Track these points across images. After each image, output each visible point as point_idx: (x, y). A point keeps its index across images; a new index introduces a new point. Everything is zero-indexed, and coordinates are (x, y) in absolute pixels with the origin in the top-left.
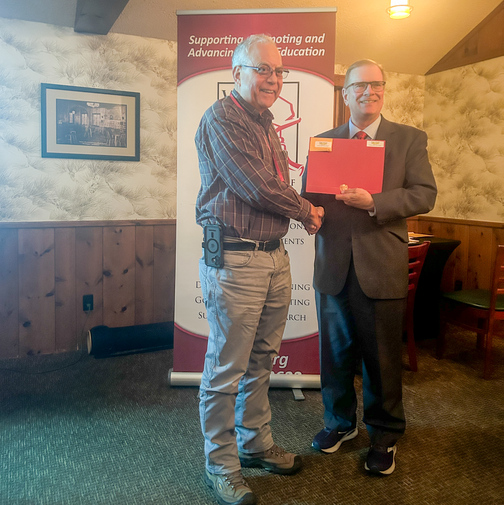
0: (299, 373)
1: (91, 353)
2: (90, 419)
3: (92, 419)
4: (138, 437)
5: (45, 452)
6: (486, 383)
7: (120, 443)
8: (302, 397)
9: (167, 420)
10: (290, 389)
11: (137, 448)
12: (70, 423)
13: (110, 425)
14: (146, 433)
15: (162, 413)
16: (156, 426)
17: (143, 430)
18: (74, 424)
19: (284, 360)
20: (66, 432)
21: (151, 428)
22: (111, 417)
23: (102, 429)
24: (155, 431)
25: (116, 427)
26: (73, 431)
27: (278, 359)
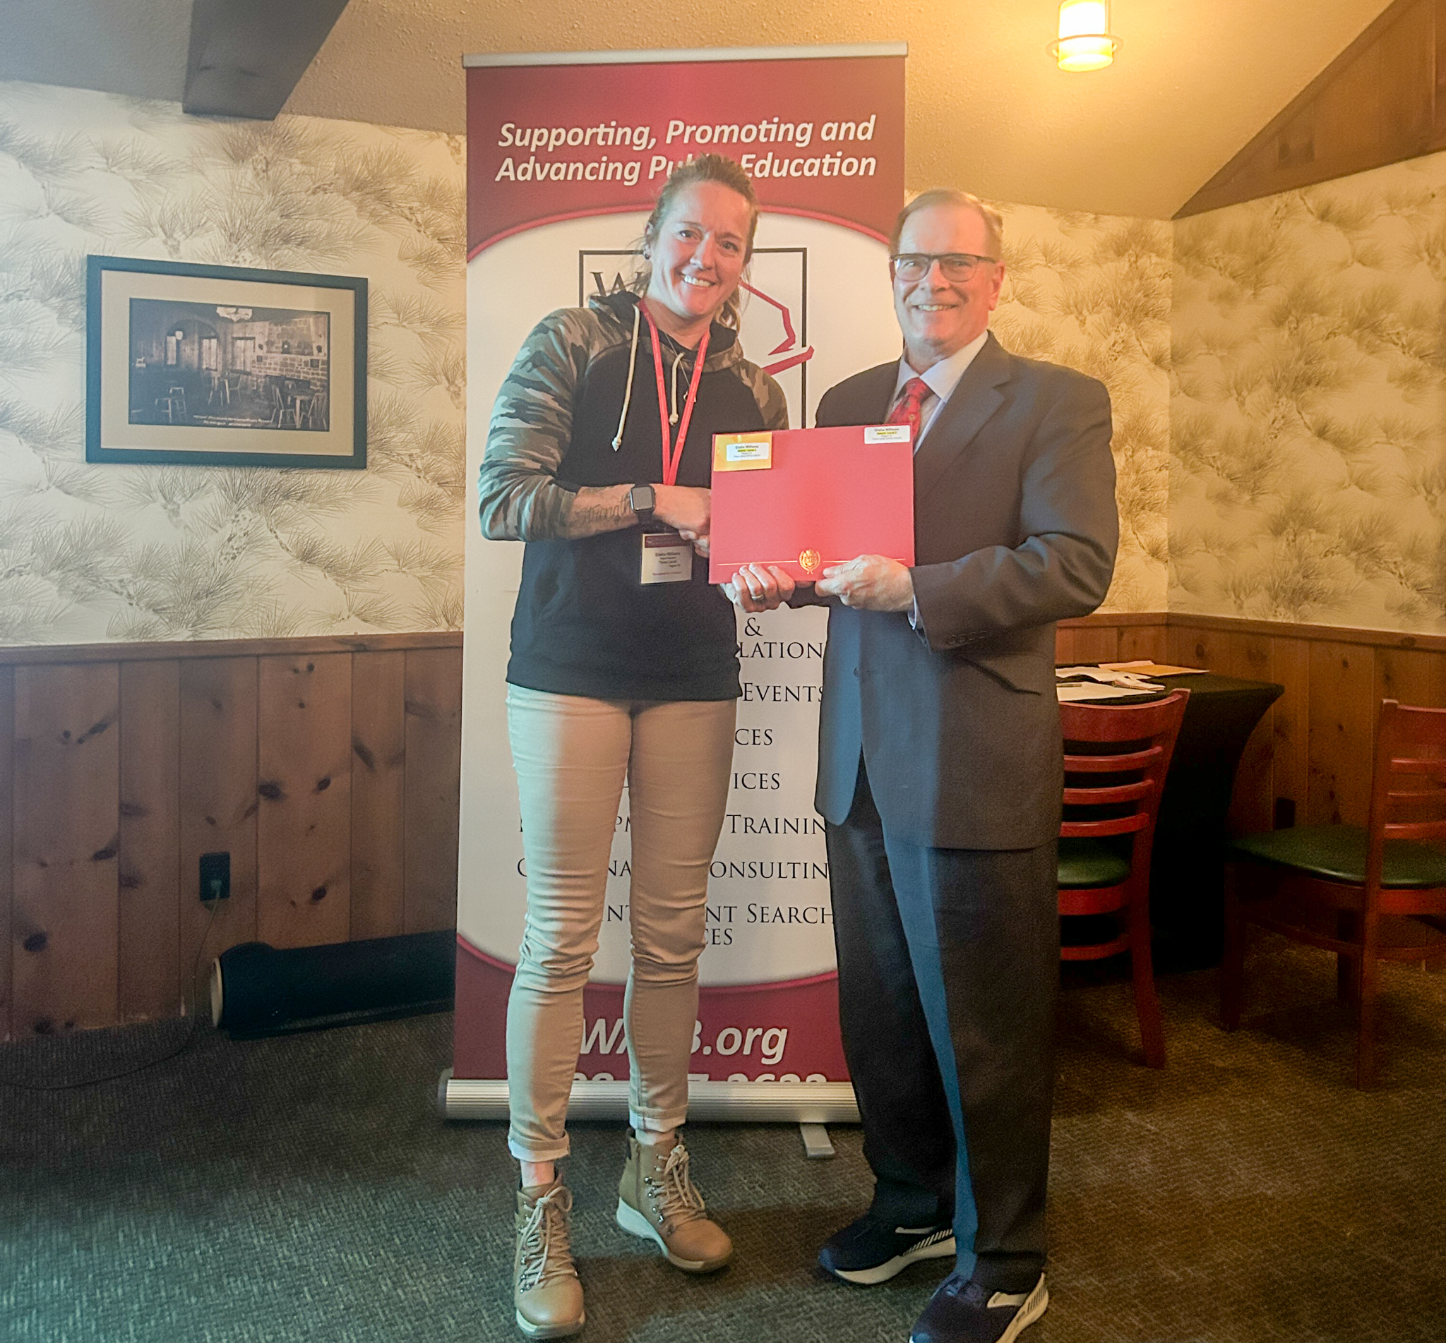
0: (820, 1078)
1: (222, 1024)
2: (207, 1224)
3: (212, 1224)
4: (342, 1277)
5: (71, 1324)
6: (1361, 1102)
7: (290, 1295)
8: (826, 1149)
9: (433, 1225)
10: (795, 1126)
11: (338, 1309)
12: (147, 1236)
13: (265, 1239)
14: (366, 1264)
15: (417, 1203)
16: (397, 1241)
17: (358, 1253)
18: (158, 1241)
19: (773, 1042)
20: (134, 1263)
21: (383, 1248)
22: (268, 1216)
23: (240, 1254)
24: (395, 1257)
25: (281, 1247)
26: (154, 1258)
27: (758, 1040)
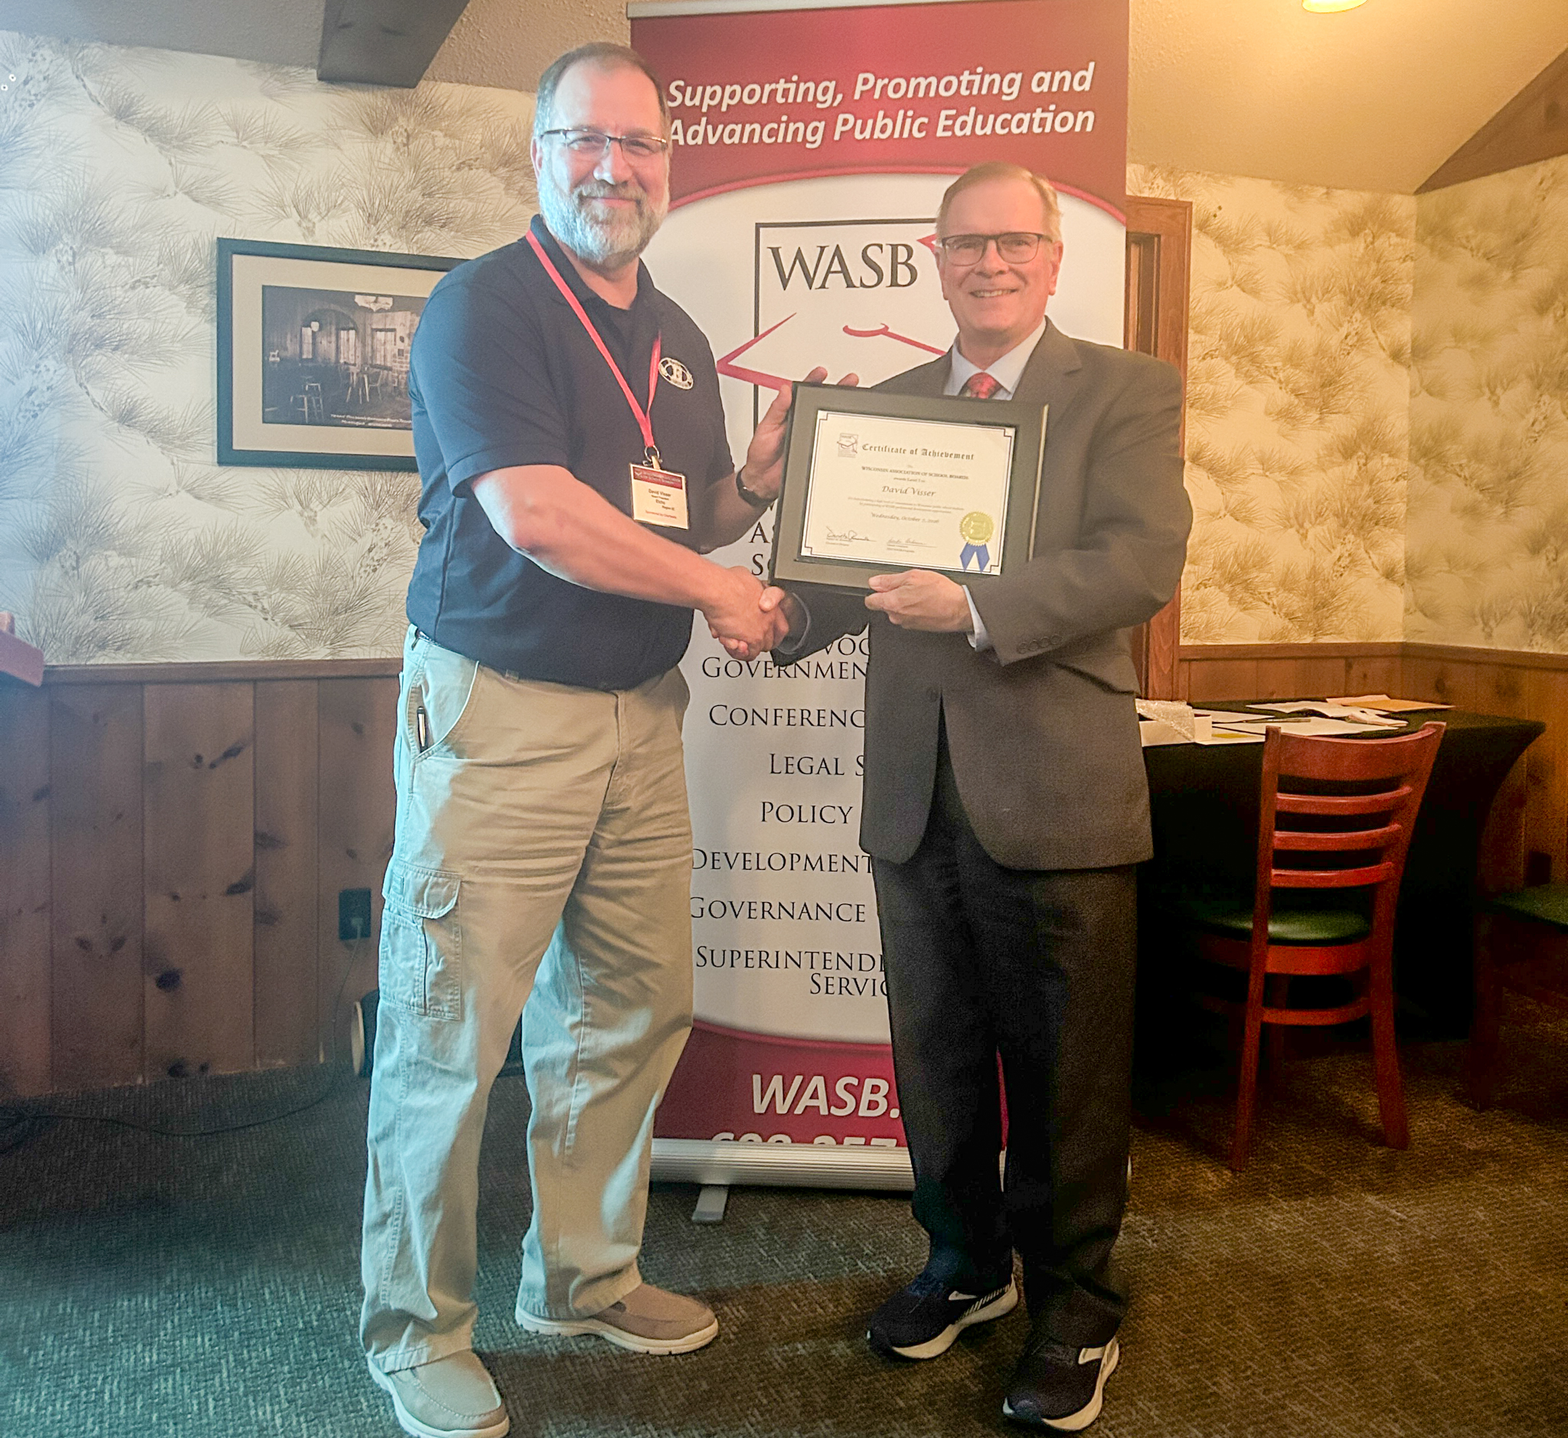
1: (362, 1072)
5: (217, 1385)
12: (294, 1292)
20: (282, 1321)
26: (302, 1318)
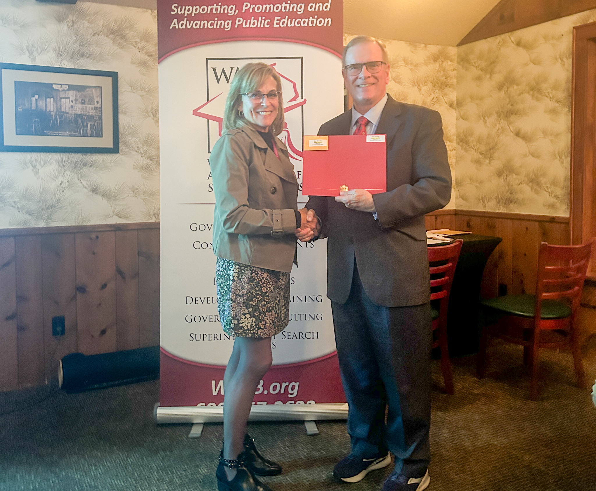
0: (313, 402)
1: (62, 387)
8: (315, 431)
9: (151, 467)
10: (302, 422)
13: (80, 475)
15: (145, 458)
16: (136, 474)
17: (119, 480)
18: (34, 477)
19: (293, 388)
21: (130, 477)
22: (81, 466)
24: (135, 480)
25: (87, 479)
27: (287, 387)
